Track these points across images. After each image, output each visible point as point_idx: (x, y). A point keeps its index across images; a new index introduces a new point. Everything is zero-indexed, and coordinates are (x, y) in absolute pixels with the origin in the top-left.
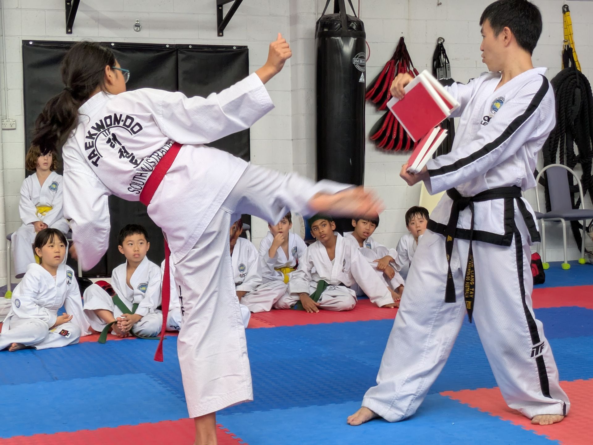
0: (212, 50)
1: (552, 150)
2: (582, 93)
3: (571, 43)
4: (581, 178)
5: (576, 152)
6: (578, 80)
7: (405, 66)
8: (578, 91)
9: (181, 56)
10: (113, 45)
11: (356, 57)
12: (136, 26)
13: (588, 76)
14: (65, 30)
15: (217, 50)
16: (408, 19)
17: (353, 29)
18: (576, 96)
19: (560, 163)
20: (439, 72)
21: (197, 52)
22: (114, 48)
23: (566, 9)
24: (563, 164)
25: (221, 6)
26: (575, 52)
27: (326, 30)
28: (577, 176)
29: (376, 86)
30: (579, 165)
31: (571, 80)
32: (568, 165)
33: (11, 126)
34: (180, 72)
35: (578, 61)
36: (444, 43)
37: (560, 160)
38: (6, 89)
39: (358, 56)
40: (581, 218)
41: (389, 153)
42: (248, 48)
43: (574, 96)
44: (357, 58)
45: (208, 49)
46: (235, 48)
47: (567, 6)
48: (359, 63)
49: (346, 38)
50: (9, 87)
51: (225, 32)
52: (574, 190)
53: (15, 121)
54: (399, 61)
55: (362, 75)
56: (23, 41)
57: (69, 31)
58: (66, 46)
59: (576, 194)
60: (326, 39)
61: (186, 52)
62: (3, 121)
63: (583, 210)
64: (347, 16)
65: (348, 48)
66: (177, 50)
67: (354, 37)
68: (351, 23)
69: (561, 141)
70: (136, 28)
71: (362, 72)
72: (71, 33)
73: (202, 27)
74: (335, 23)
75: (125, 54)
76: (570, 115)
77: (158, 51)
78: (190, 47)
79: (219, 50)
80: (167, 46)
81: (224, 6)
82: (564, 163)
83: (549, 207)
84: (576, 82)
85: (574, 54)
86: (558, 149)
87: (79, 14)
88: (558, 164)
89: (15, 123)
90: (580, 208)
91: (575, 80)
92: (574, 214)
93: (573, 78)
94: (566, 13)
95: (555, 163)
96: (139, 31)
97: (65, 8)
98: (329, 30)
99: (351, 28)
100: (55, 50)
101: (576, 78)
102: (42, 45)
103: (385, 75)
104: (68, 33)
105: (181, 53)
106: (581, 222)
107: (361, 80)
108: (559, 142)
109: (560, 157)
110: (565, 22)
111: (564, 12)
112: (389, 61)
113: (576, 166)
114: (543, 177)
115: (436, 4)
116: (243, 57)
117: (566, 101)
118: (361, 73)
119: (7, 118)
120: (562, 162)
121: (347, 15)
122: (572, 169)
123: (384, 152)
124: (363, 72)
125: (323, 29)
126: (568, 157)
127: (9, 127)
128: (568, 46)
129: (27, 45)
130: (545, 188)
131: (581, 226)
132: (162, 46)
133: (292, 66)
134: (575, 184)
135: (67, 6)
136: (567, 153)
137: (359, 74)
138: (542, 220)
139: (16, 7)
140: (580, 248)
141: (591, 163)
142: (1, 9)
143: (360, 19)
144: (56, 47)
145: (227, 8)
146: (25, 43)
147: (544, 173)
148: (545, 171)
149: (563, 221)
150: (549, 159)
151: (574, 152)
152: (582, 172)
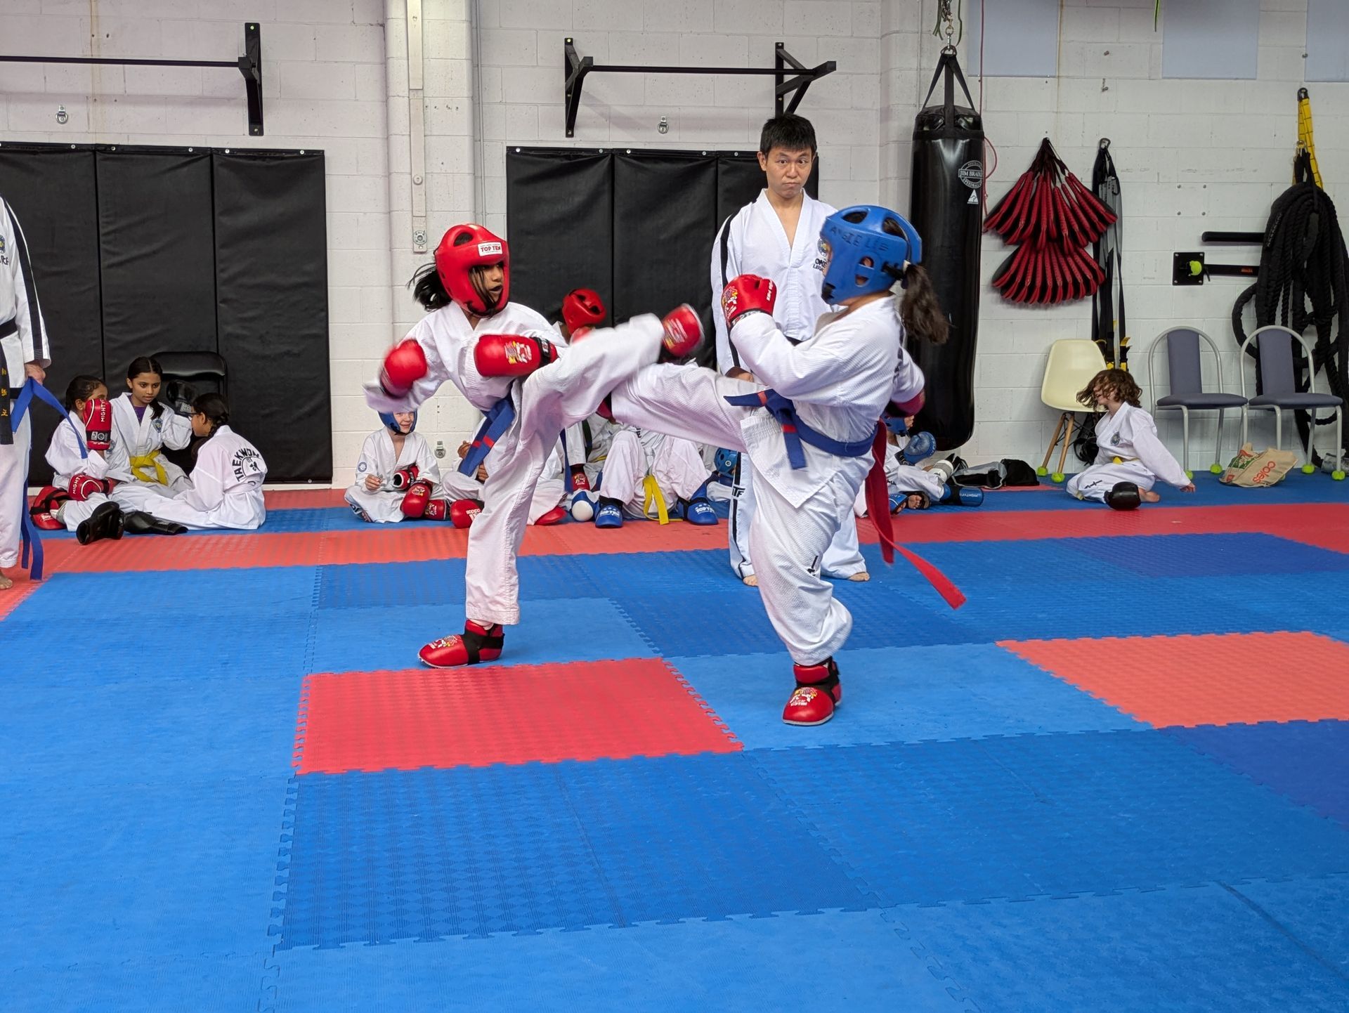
1: (1270, 305)
2: (1320, 220)
3: (1309, 145)
4: (1314, 348)
5: (1309, 307)
6: (1316, 202)
7: (1048, 180)
8: (1314, 217)
9: (722, 167)
10: (629, 152)
11: (964, 168)
12: (661, 125)
13: (1334, 196)
14: (564, 131)
16: (1057, 113)
17: (961, 127)
18: (1309, 226)
19: (1282, 325)
20: (1102, 189)
21: (744, 161)
22: (629, 157)
23: (1303, 95)
24: (1287, 326)
25: (782, 97)
26: (1314, 158)
27: (925, 130)
28: (1309, 344)
29: (1003, 210)
30: (1312, 329)
31: (1306, 200)
32: (1294, 328)
34: (720, 190)
35: (1318, 172)
36: (1110, 146)
37: (1282, 320)
38: (484, 213)
39: (967, 166)
40: (1309, 406)
41: (1021, 307)
43: (1308, 224)
44: (966, 169)
47: (1304, 91)
48: (971, 176)
49: (952, 139)
50: (488, 211)
52: (1300, 365)
54: (1039, 173)
55: (974, 193)
56: (507, 147)
57: (570, 133)
58: (565, 154)
59: (1304, 371)
60: (925, 143)
61: (728, 161)
63: (1312, 394)
64: (959, 108)
65: (951, 155)
66: (717, 159)
67: (963, 139)
68: (960, 118)
69: (1284, 292)
70: (661, 129)
71: (973, 189)
72: (572, 136)
73: (753, 126)
74: (939, 119)
75: (645, 165)
76: (1299, 252)
77: (691, 161)
78: (736, 154)
80: (704, 154)
81: (786, 95)
82: (1289, 325)
83: (1260, 390)
84: (1313, 204)
85: (1312, 162)
86: (1280, 303)
87: (581, 109)
88: (1278, 326)
90: (1309, 391)
91: (1311, 200)
92: (1300, 399)
93: (1309, 198)
94: (1303, 101)
95: (1274, 324)
96: (667, 132)
97: (564, 102)
98: (930, 128)
99: (959, 126)
100: (549, 160)
101: (1312, 198)
102: (532, 153)
103: (1018, 195)
104: (567, 136)
105: (724, 163)
106: (1309, 412)
107: (973, 199)
108: (1282, 294)
109: (1282, 315)
110: (1300, 113)
111: (1300, 99)
112: (1025, 174)
113: (1306, 329)
114: (1255, 345)
115: (1100, 90)
117: (1295, 232)
118: (972, 191)
120: (1285, 323)
121: (954, 106)
122: (1301, 334)
123: (1014, 305)
125: (922, 129)
126: (1294, 315)
128: (1303, 150)
129: (512, 153)
130: (1255, 360)
131: (1308, 418)
132: (696, 154)
133: (881, 180)
134: (1304, 355)
135: (567, 99)
136: (1293, 309)
137: (968, 191)
138: (1245, 408)
139: (499, 101)
140: (1306, 450)
141: (1330, 324)
142: (479, 103)
143: (979, 113)
144: (552, 156)
145: (788, 98)
146: (511, 150)
147: (1255, 338)
148: (1257, 336)
149: (1278, 409)
150: (1265, 318)
151: (1304, 308)
152: (1315, 339)
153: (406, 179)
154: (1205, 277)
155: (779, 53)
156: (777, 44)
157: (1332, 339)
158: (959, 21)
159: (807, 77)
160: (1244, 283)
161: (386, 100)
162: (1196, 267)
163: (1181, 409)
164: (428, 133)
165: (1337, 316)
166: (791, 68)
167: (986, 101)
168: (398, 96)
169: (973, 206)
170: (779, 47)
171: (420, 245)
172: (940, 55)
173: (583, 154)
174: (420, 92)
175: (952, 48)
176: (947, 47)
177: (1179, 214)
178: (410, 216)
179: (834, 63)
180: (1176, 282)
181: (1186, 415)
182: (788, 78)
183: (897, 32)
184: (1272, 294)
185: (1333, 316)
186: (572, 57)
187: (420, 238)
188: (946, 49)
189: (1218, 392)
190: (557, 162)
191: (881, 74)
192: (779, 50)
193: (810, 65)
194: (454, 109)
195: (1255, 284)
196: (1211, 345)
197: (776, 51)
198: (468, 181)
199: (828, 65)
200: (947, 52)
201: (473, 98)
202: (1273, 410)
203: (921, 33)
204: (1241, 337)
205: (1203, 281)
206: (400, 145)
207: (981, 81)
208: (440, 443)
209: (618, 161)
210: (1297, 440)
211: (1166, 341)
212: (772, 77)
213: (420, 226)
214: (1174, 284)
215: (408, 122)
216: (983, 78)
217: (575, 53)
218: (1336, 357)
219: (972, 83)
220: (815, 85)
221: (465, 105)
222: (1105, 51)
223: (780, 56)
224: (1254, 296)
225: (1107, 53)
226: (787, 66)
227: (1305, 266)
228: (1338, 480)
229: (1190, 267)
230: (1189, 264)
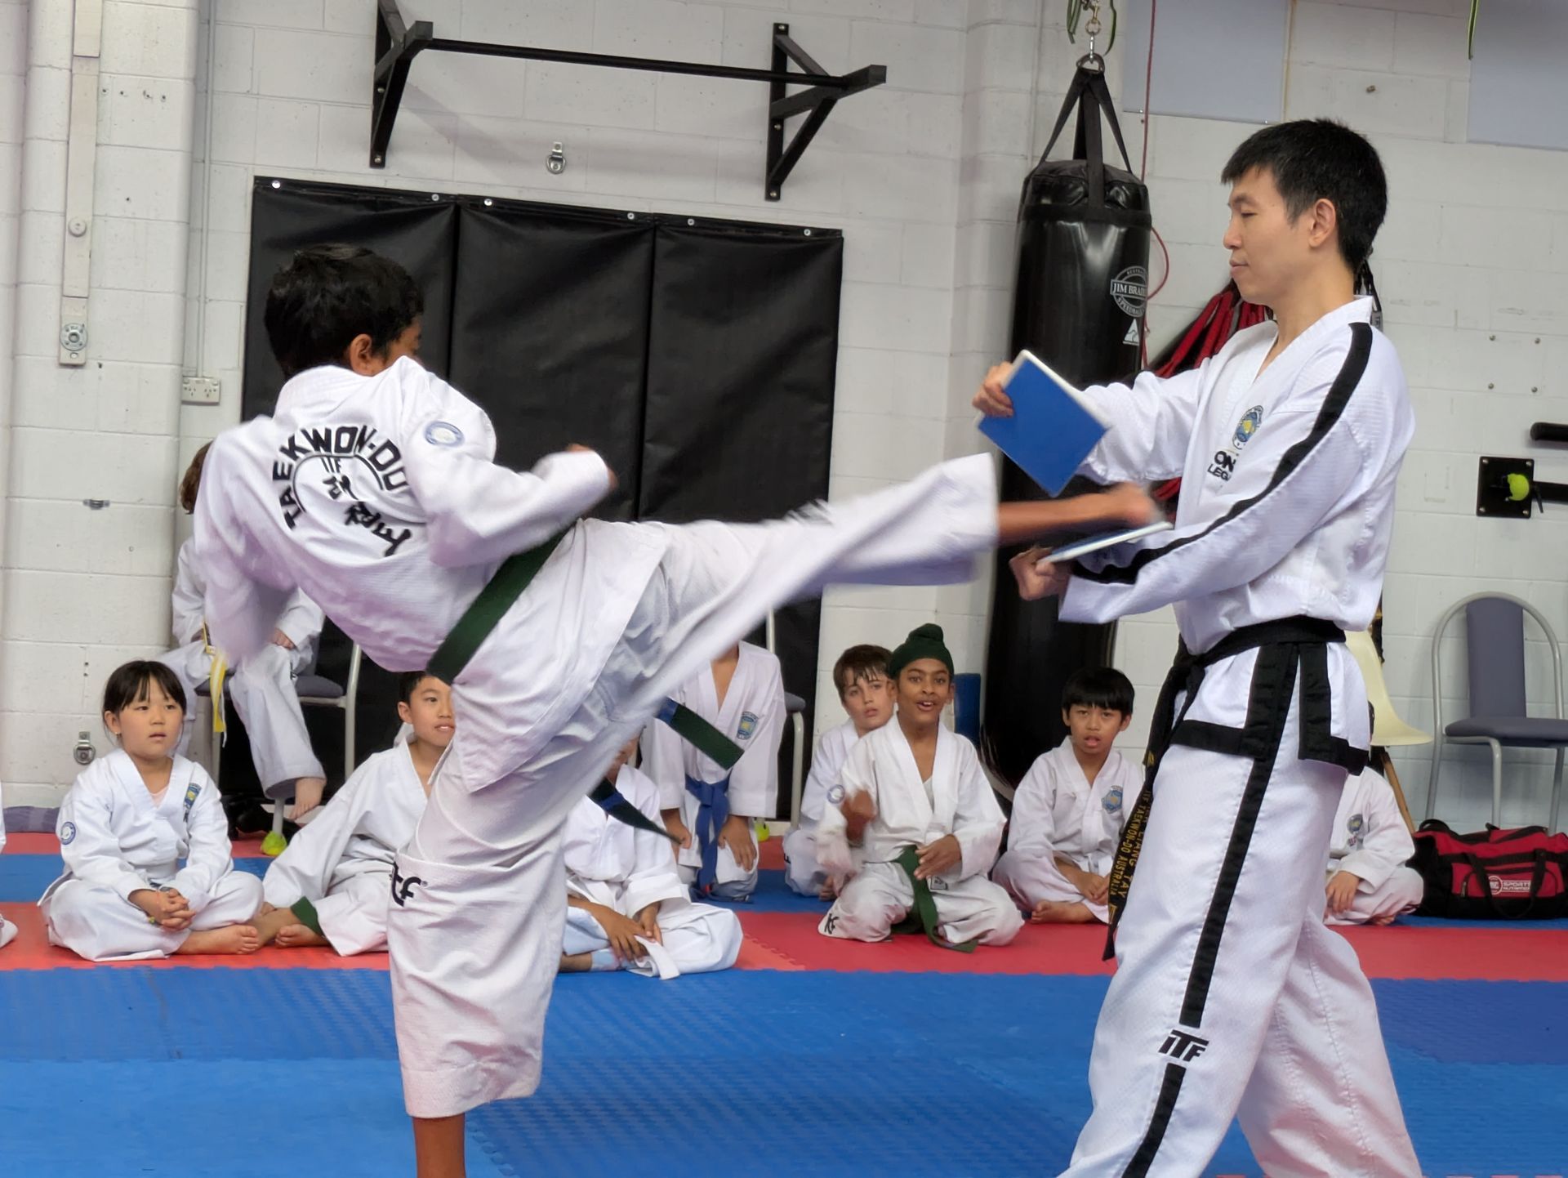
0: (747, 234)
9: (663, 245)
10: (488, 203)
11: (1121, 278)
12: (553, 159)
14: (366, 157)
15: (761, 235)
17: (1118, 204)
21: (706, 236)
22: (488, 213)
25: (782, 123)
27: (1045, 201)
29: (1177, 359)
33: (208, 396)
34: (658, 286)
38: (203, 299)
39: (1125, 274)
42: (844, 235)
44: (1123, 281)
45: (736, 231)
46: (808, 233)
48: (1128, 294)
49: (1097, 226)
50: (210, 295)
51: (786, 189)
53: (220, 384)
55: (1134, 326)
56: (256, 178)
57: (378, 160)
58: (368, 198)
60: (1045, 225)
61: (676, 234)
62: (186, 380)
64: (1105, 169)
65: (1100, 252)
66: (655, 228)
67: (1118, 225)
68: (1112, 188)
70: (552, 165)
71: (1132, 318)
72: (382, 165)
73: (725, 172)
74: (1071, 186)
75: (518, 230)
77: (605, 228)
78: (691, 222)
79: (765, 234)
80: (631, 217)
81: (788, 121)
87: (405, 118)
89: (217, 387)
96: (561, 172)
97: (370, 102)
98: (1053, 201)
99: (1113, 202)
100: (336, 208)
102: (304, 191)
103: (1203, 334)
104: (373, 164)
105: (668, 236)
107: (1132, 337)
112: (1219, 295)
116: (826, 258)
118: (1129, 320)
119: (200, 375)
121: (1104, 166)
124: (1138, 319)
125: (1039, 199)
127: (204, 399)
129: (265, 189)
132: (616, 216)
133: (956, 289)
135: (377, 97)
137: (1124, 321)
139: (245, 91)
142: (207, 92)
143: (1140, 178)
144: (340, 201)
145: (793, 126)
146: (262, 183)
153: (54, 225)
154: (1535, 504)
155: (780, 42)
156: (776, 26)
158: (1111, 11)
159: (829, 92)
161: (25, 71)
162: (1519, 485)
163: (1488, 744)
164: (102, 140)
166: (802, 72)
167: (1154, 158)
168: (50, 66)
169: (1131, 348)
170: (780, 31)
171: (74, 352)
172: (1075, 69)
173: (401, 200)
174: (93, 64)
175: (1098, 58)
176: (1088, 56)
177: (1491, 387)
178: (57, 295)
179: (884, 68)
180: (1482, 509)
181: (1497, 756)
182: (794, 89)
183: (997, 22)
186: (391, 20)
187: (74, 338)
188: (1086, 58)
189: (1554, 717)
190: (351, 212)
191: (965, 95)
192: (780, 37)
193: (837, 69)
194: (157, 99)
196: (1543, 627)
197: (775, 39)
198: (173, 237)
199: (872, 72)
200: (1087, 65)
201: (195, 80)
203: (1041, 28)
205: (1529, 509)
206: (46, 159)
207: (1145, 122)
208: (84, 736)
209: (467, 220)
211: (1463, 615)
212: (763, 88)
213: (75, 315)
214: (1479, 514)
215: (66, 116)
216: (1150, 116)
217: (397, 13)
219: (1130, 125)
220: (845, 108)
221: (179, 93)
222: (1369, 86)
223: (782, 48)
225: (1371, 90)
226: (793, 67)
229: (1507, 485)
230: (1506, 480)
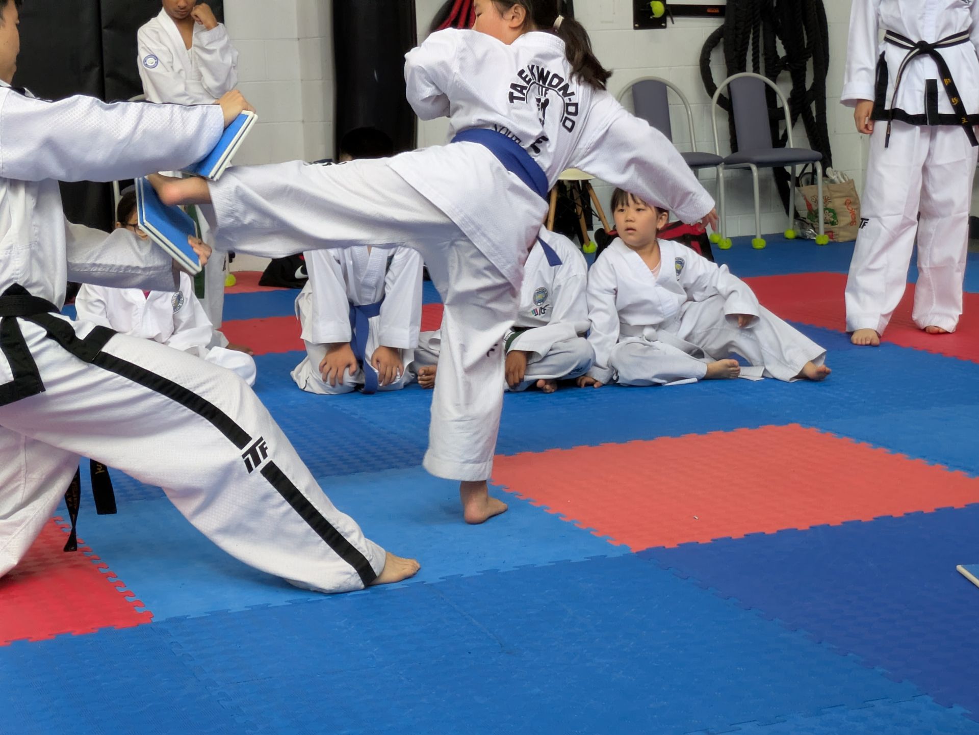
1: (739, 50)
4: (789, 96)
5: (781, 52)
19: (754, 71)
24: (758, 73)
28: (783, 91)
30: (785, 74)
32: (768, 75)
37: (753, 66)
40: (788, 162)
52: (776, 116)
59: (781, 123)
63: (790, 149)
69: (753, 34)
82: (761, 71)
83: (734, 147)
86: (750, 47)
88: (749, 73)
90: (787, 146)
92: (777, 155)
95: (744, 71)
106: (788, 169)
108: (751, 36)
109: (753, 60)
113: (780, 76)
114: (726, 96)
120: (756, 70)
122: (775, 81)
126: (766, 60)
130: (727, 112)
131: (788, 176)
134: (779, 105)
136: (765, 54)
138: (721, 168)
140: (787, 212)
141: (805, 69)
147: (726, 88)
148: (728, 85)
149: (754, 168)
150: (735, 65)
151: (776, 52)
152: (790, 87)
154: (669, 19)
157: (808, 86)
160: (710, 26)
162: (657, 8)
165: (811, 60)
180: (637, 25)
184: (741, 36)
185: (808, 60)
189: (691, 151)
195: (722, 26)
196: (679, 95)
202: (750, 169)
204: (710, 88)
205: (665, 23)
210: (777, 202)
211: (630, 92)
214: (635, 28)
218: (813, 106)
224: (722, 40)
227: (775, 5)
228: (822, 245)
229: (650, 8)
230: (649, 5)
